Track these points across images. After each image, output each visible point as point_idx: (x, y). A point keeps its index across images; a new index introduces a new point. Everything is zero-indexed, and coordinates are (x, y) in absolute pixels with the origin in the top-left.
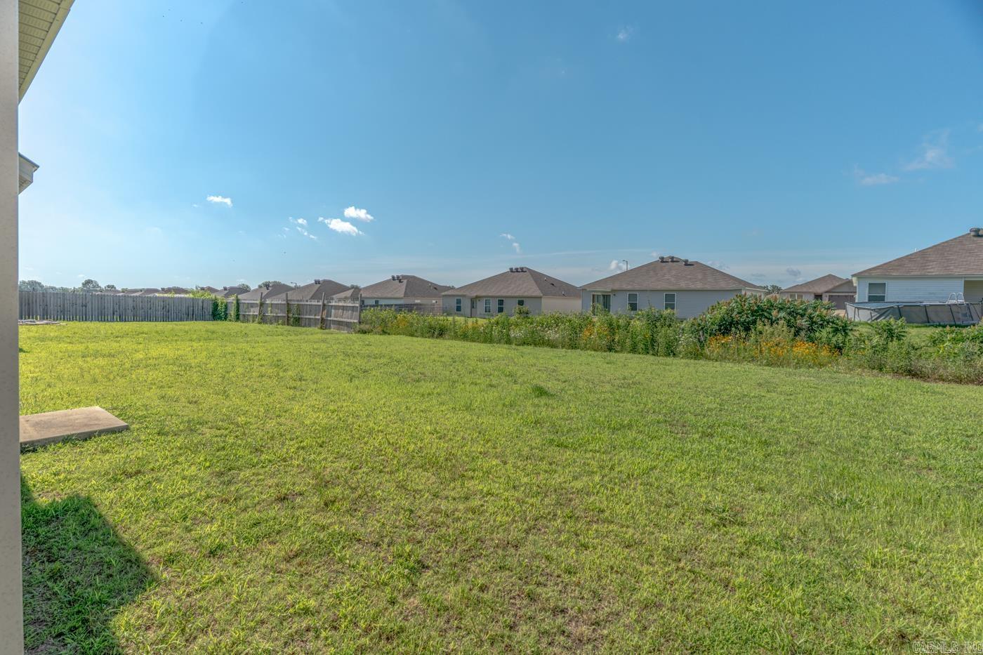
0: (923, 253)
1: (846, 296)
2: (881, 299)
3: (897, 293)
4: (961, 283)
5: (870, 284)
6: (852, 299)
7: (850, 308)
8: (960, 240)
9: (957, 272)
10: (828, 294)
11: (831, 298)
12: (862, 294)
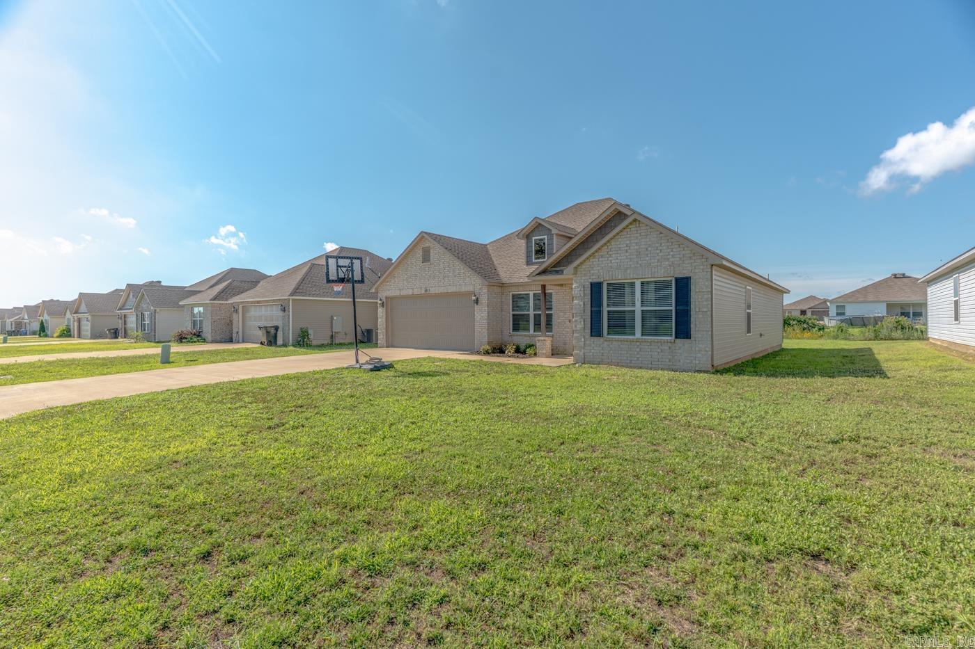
0: (865, 288)
1: (824, 311)
2: (843, 314)
3: (851, 311)
4: (885, 305)
5: (837, 306)
6: (828, 315)
7: (826, 319)
8: (885, 281)
9: (882, 298)
10: (810, 310)
11: (813, 313)
12: (833, 311)
